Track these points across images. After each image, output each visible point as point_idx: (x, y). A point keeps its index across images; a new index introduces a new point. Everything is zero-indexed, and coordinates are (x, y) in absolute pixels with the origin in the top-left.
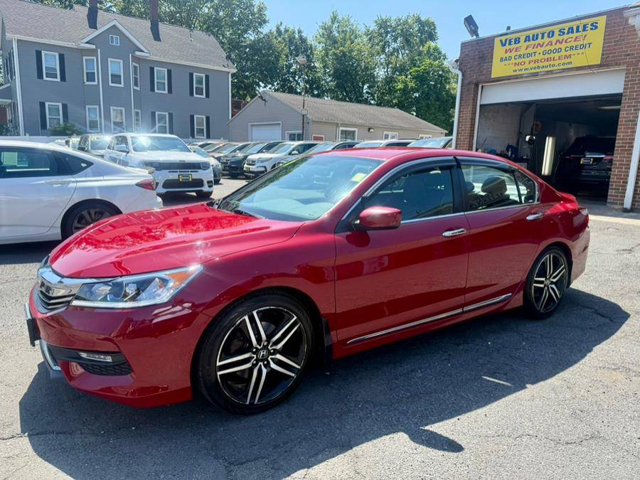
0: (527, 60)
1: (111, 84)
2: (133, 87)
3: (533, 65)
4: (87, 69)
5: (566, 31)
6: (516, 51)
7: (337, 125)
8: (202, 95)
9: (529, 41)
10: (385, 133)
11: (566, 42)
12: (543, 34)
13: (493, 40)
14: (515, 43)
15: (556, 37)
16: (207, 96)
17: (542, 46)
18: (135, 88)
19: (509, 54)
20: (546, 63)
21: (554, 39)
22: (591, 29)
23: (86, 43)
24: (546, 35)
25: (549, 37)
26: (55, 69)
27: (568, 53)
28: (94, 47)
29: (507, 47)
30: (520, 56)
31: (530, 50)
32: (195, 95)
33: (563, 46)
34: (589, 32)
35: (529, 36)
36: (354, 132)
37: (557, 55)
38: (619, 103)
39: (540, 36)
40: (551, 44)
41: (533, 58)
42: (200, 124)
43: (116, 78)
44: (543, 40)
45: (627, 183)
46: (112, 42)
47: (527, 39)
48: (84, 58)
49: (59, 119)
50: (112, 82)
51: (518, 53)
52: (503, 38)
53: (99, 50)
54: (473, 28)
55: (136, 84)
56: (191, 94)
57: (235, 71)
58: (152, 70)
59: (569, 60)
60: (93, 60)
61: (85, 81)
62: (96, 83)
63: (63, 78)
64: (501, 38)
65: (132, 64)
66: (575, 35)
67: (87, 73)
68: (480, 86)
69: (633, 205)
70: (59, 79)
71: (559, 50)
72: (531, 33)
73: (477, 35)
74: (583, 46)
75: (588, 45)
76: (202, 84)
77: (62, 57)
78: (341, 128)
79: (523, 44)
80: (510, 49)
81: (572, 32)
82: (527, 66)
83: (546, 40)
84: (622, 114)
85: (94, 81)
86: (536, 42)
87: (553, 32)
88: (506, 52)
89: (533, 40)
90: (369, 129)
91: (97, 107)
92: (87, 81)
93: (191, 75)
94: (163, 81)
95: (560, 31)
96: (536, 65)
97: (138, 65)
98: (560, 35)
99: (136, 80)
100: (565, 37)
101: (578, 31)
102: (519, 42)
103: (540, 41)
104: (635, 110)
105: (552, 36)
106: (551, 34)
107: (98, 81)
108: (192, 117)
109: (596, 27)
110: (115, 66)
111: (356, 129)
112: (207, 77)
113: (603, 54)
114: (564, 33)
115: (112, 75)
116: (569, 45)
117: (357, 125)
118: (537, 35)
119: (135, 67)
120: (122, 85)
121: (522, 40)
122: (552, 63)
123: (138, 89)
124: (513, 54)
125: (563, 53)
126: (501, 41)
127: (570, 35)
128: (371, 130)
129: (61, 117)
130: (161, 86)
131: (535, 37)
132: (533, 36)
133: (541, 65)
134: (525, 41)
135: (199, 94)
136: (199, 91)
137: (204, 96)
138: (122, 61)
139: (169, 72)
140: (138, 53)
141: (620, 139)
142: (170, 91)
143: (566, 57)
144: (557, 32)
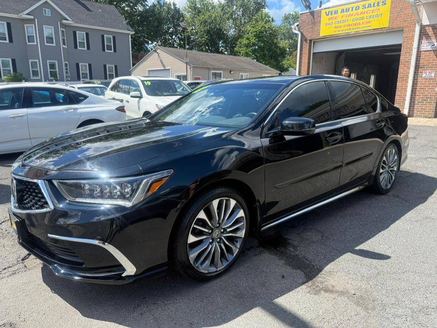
0: (343, 25)
1: (46, 44)
2: (62, 46)
3: (346, 28)
4: (28, 33)
5: (367, 6)
6: (335, 19)
7: (209, 69)
8: (111, 50)
9: (344, 12)
10: (241, 74)
11: (367, 13)
12: (352, 8)
13: (321, 11)
14: (335, 14)
15: (361, 10)
16: (115, 51)
17: (352, 15)
18: (64, 46)
19: (331, 21)
20: (355, 27)
21: (359, 11)
22: (382, 5)
23: (27, 14)
24: (354, 8)
25: (356, 10)
26: (4, 34)
27: (368, 20)
28: (32, 17)
29: (330, 16)
30: (338, 22)
31: (344, 19)
32: (106, 51)
33: (365, 15)
34: (381, 7)
35: (343, 10)
36: (220, 73)
37: (361, 21)
38: (400, 50)
39: (350, 9)
40: (358, 15)
41: (347, 23)
42: (111, 71)
43: (50, 39)
44: (352, 12)
45: (405, 100)
46: (45, 14)
47: (343, 11)
48: (25, 25)
49: (10, 70)
50: (47, 43)
51: (337, 20)
52: (327, 11)
53: (36, 19)
54: (308, 4)
55: (64, 44)
56: (104, 50)
57: (133, 33)
58: (75, 33)
59: (369, 24)
60: (32, 26)
61: (27, 41)
62: (35, 43)
63: (11, 40)
64: (325, 10)
65: (60, 29)
66: (372, 8)
67: (28, 36)
68: (312, 42)
69: (409, 113)
70: (7, 41)
71: (363, 18)
72: (345, 7)
73: (310, 9)
74: (377, 16)
75: (380, 15)
76: (111, 43)
77: (9, 25)
78: (212, 71)
79: (340, 14)
80: (331, 18)
81: (371, 7)
82: (343, 28)
83: (355, 12)
84: (402, 58)
85: (34, 42)
86: (348, 13)
87: (359, 7)
88: (329, 20)
89: (346, 12)
90: (231, 72)
91: (37, 61)
92: (29, 42)
93: (103, 36)
94: (83, 41)
95: (363, 6)
96: (348, 28)
97: (64, 30)
98: (363, 8)
99: (64, 40)
100: (366, 10)
101: (374, 6)
102: (337, 13)
103: (350, 12)
104: (409, 55)
105: (358, 9)
106: (358, 8)
107: (37, 42)
108: (105, 66)
109: (385, 4)
110: (48, 31)
111: (222, 72)
112: (114, 38)
113: (390, 21)
114: (365, 8)
115: (46, 37)
116: (369, 15)
117: (223, 69)
118: (349, 8)
119: (63, 31)
120: (54, 45)
121: (339, 12)
122: (358, 26)
123: (65, 47)
124: (333, 21)
125: (365, 20)
126: (326, 12)
127: (369, 9)
128: (232, 72)
129: (11, 68)
130: (82, 44)
131: (348, 10)
132: (346, 9)
133: (351, 28)
134: (341, 13)
135: (109, 50)
136: (109, 48)
137: (113, 51)
138: (53, 27)
139: (87, 34)
140: (64, 21)
141: (401, 73)
142: (88, 48)
143: (367, 23)
144: (361, 7)
